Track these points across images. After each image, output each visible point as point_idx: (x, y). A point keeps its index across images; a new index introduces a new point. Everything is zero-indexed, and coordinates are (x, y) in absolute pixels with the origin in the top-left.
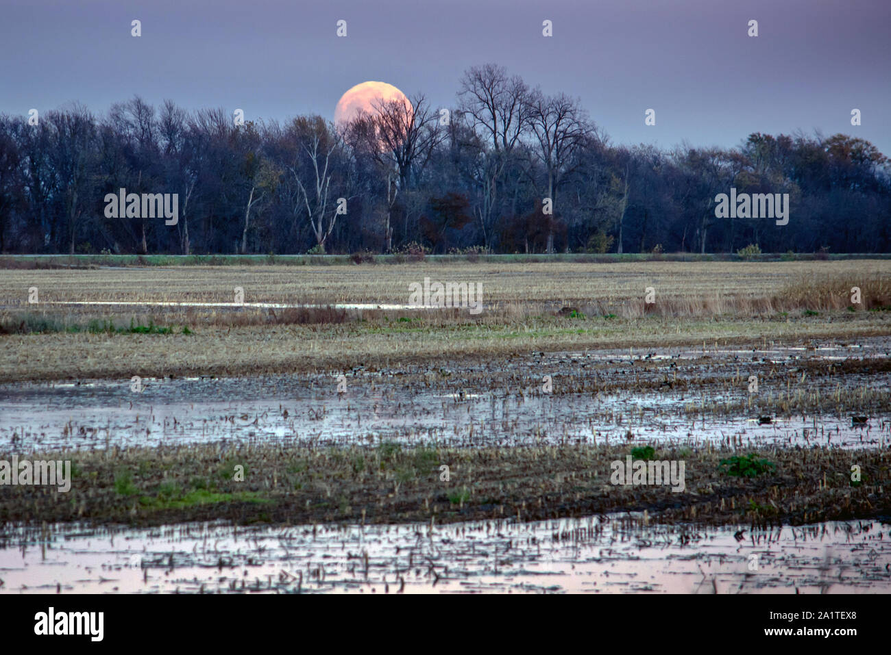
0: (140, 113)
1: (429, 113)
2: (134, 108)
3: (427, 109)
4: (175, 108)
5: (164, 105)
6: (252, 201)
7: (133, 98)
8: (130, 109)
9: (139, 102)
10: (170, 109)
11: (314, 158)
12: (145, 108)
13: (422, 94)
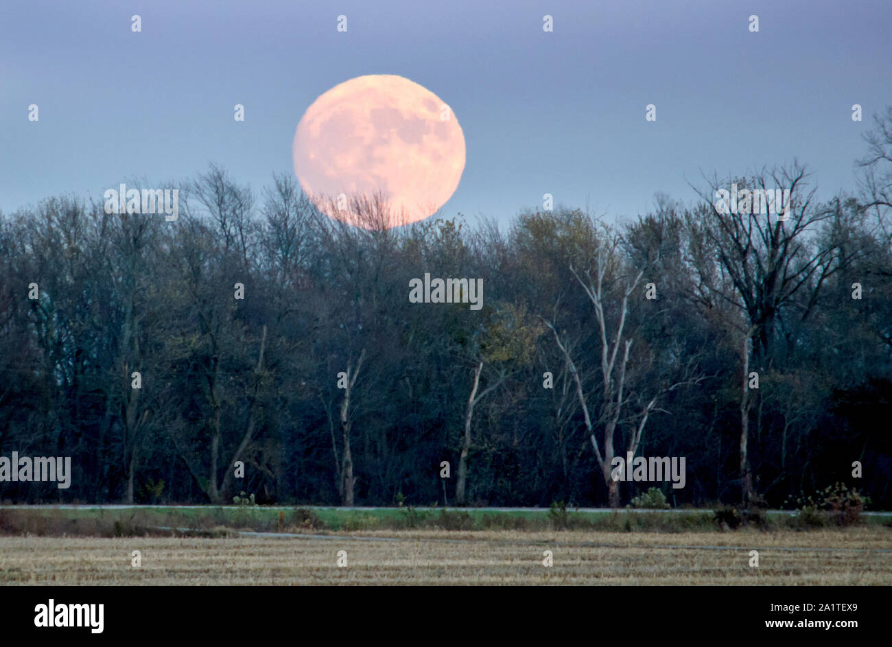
0: (221, 202)
1: (814, 203)
2: (209, 193)
3: (810, 196)
4: (297, 193)
5: (274, 187)
6: (479, 392)
7: (206, 171)
8: (199, 192)
9: (219, 178)
10: (286, 194)
11: (596, 298)
12: (234, 193)
13: (800, 164)
